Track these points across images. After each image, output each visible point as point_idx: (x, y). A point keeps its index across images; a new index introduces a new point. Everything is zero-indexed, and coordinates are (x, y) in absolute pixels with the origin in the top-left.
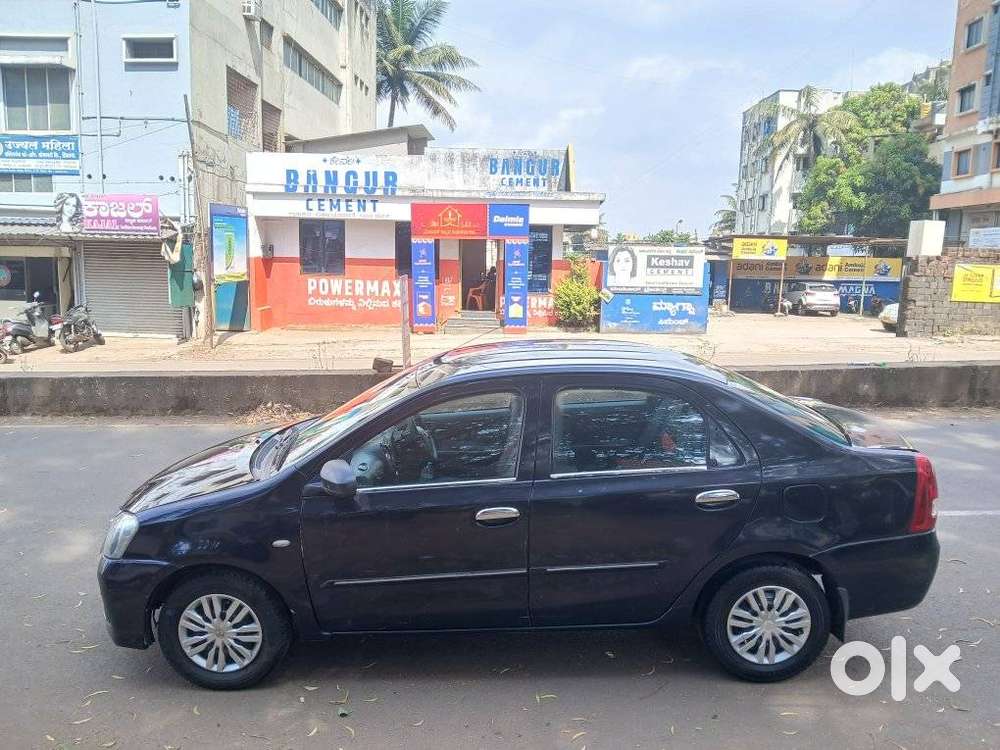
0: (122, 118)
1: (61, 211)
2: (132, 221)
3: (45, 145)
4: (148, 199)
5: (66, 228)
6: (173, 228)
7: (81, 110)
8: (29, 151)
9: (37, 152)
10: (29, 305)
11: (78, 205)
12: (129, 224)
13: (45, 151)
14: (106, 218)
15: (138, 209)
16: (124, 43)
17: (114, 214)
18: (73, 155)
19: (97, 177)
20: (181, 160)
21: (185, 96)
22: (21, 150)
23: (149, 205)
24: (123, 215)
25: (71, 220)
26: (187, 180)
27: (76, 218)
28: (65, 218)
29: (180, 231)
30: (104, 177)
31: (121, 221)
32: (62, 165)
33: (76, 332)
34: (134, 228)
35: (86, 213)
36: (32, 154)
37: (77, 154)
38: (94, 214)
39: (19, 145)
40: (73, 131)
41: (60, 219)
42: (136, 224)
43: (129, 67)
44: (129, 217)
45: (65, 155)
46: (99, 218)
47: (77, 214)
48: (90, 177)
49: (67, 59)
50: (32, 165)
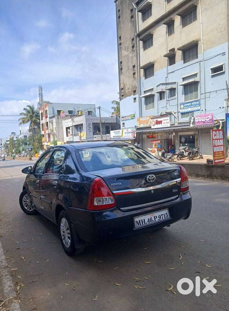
0: (210, 92)
1: (190, 121)
2: (207, 122)
3: (192, 104)
4: (211, 115)
5: (191, 126)
6: (219, 123)
7: (200, 92)
8: (189, 106)
9: (191, 106)
10: (184, 147)
11: (194, 119)
12: (206, 123)
13: (192, 105)
14: (200, 122)
15: (208, 118)
16: (210, 70)
17: (203, 120)
18: (198, 105)
19: (204, 110)
20: (225, 101)
21: (226, 81)
22: (187, 106)
23: (211, 116)
24: (204, 120)
25: (192, 123)
26: (227, 108)
27: (194, 123)
28: (191, 123)
29: (221, 123)
30: (206, 110)
31: (204, 122)
32: (196, 109)
33: (193, 154)
34: (207, 124)
35: (196, 121)
36: (190, 107)
37: (199, 105)
38: (197, 121)
39: (187, 105)
40: (199, 98)
41: (190, 124)
42: (208, 123)
43: (213, 76)
44: (206, 121)
45: (197, 105)
46: (199, 122)
47: (194, 121)
48: (202, 110)
49: (197, 79)
50: (189, 109)
